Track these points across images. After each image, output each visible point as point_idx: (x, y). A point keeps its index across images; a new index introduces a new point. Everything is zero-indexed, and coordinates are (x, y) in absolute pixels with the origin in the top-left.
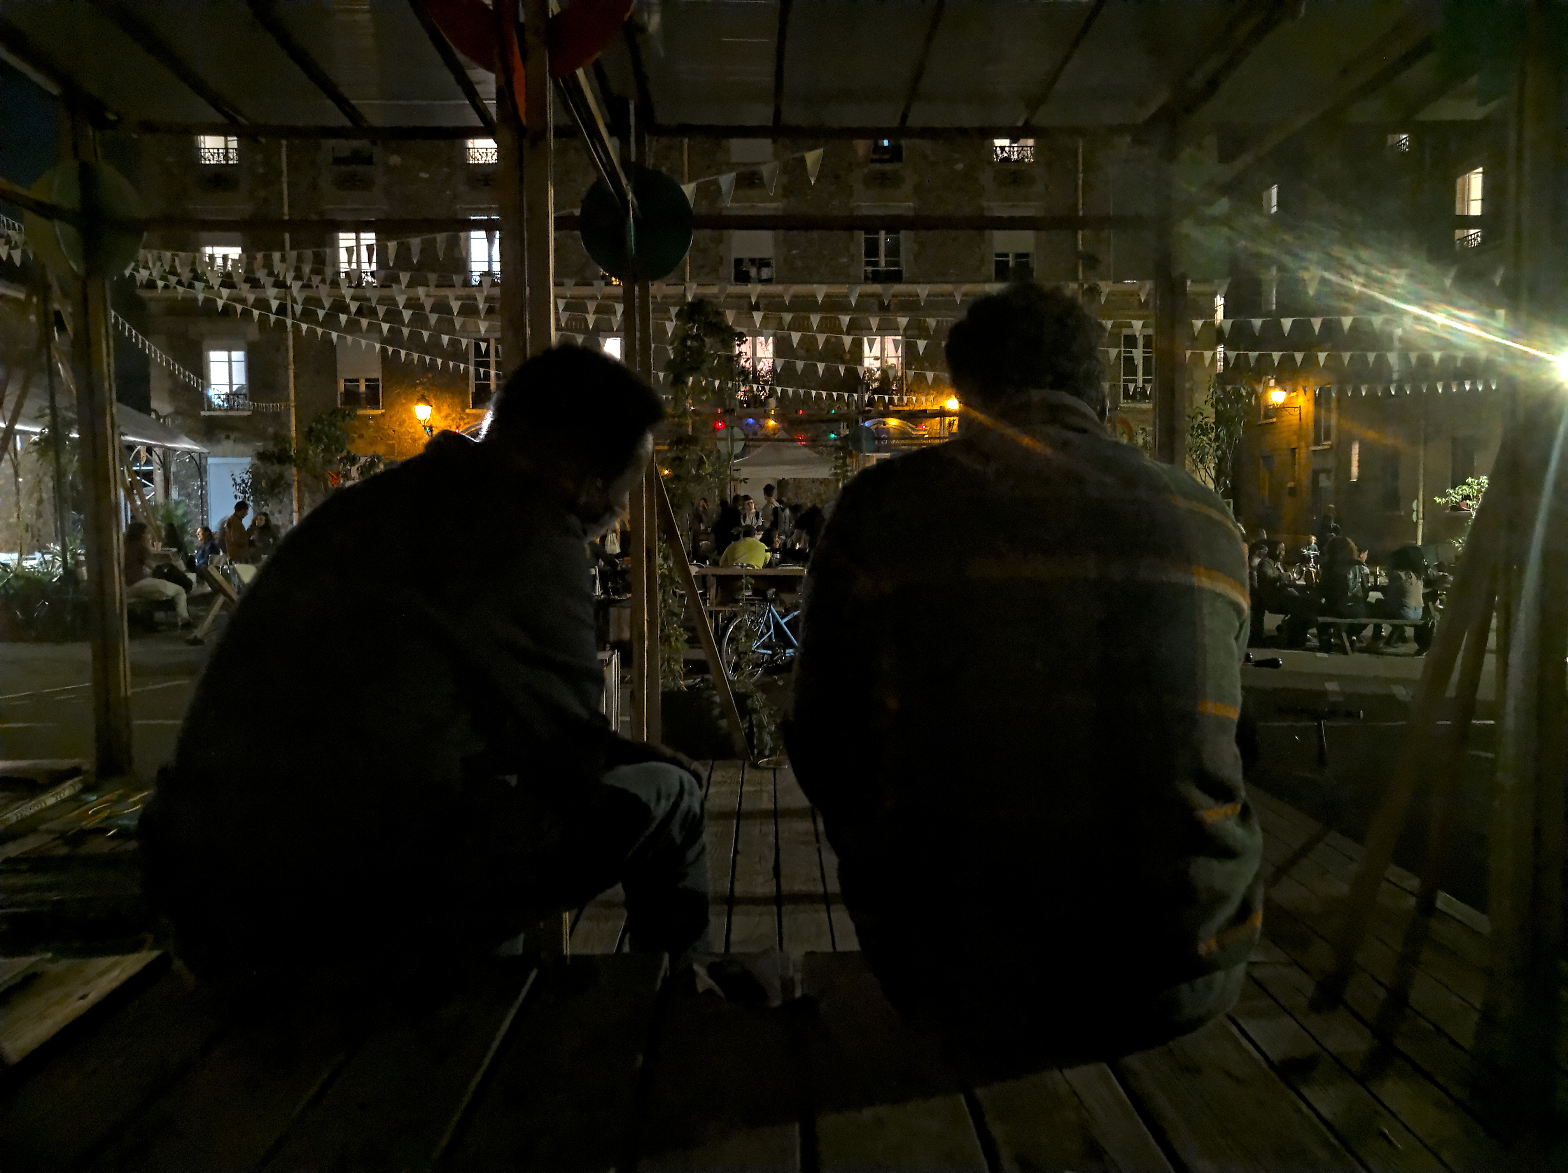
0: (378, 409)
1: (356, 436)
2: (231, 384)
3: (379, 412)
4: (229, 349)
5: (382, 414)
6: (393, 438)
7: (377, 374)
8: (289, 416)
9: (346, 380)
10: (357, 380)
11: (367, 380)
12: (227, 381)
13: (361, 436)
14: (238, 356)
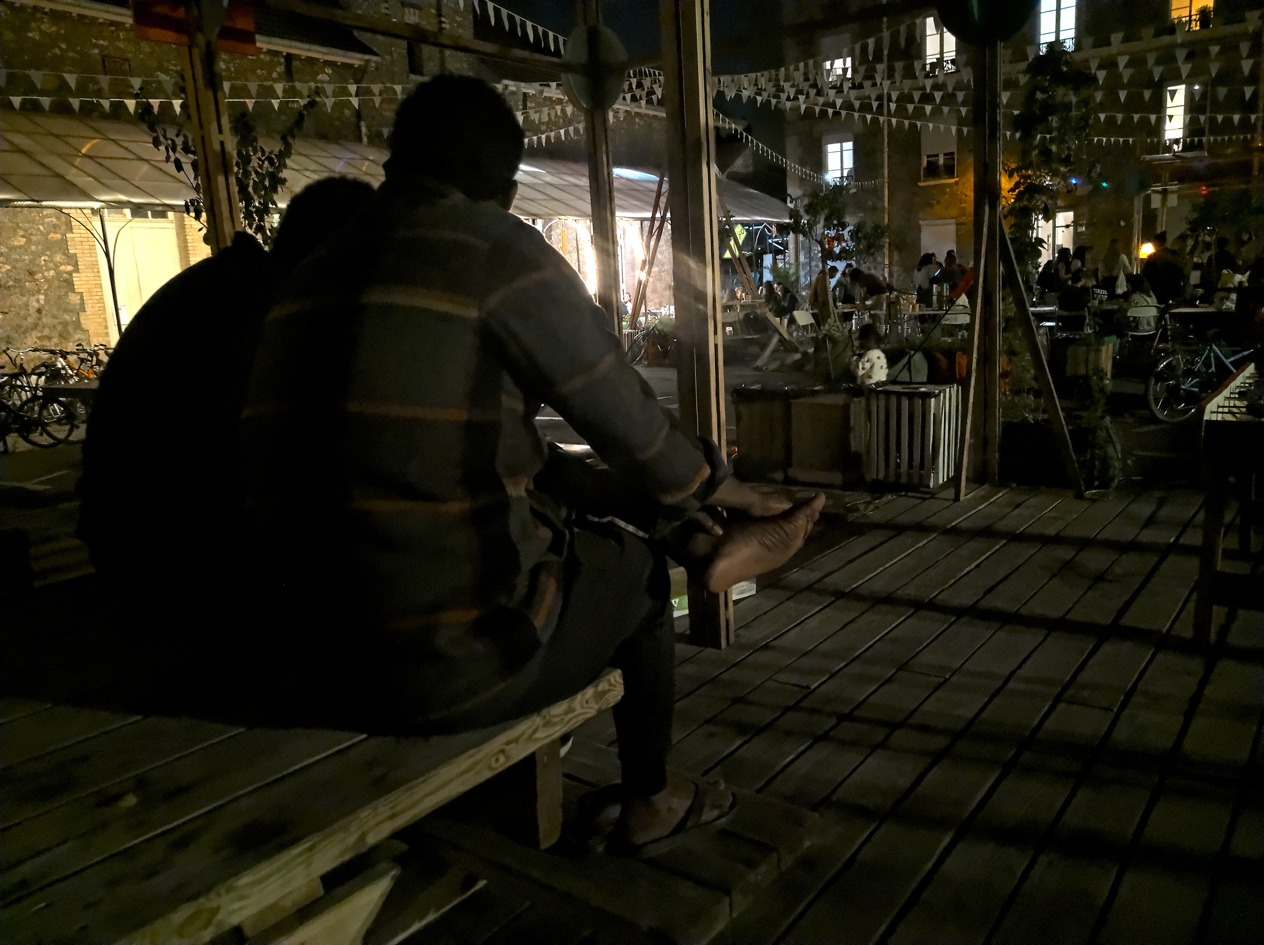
0: (953, 178)
1: (934, 202)
2: (842, 169)
3: (952, 181)
4: (841, 141)
5: (957, 183)
6: (965, 202)
7: (953, 148)
8: (883, 191)
9: (928, 157)
10: (937, 155)
11: (945, 155)
12: (839, 167)
13: (938, 202)
14: (848, 145)
